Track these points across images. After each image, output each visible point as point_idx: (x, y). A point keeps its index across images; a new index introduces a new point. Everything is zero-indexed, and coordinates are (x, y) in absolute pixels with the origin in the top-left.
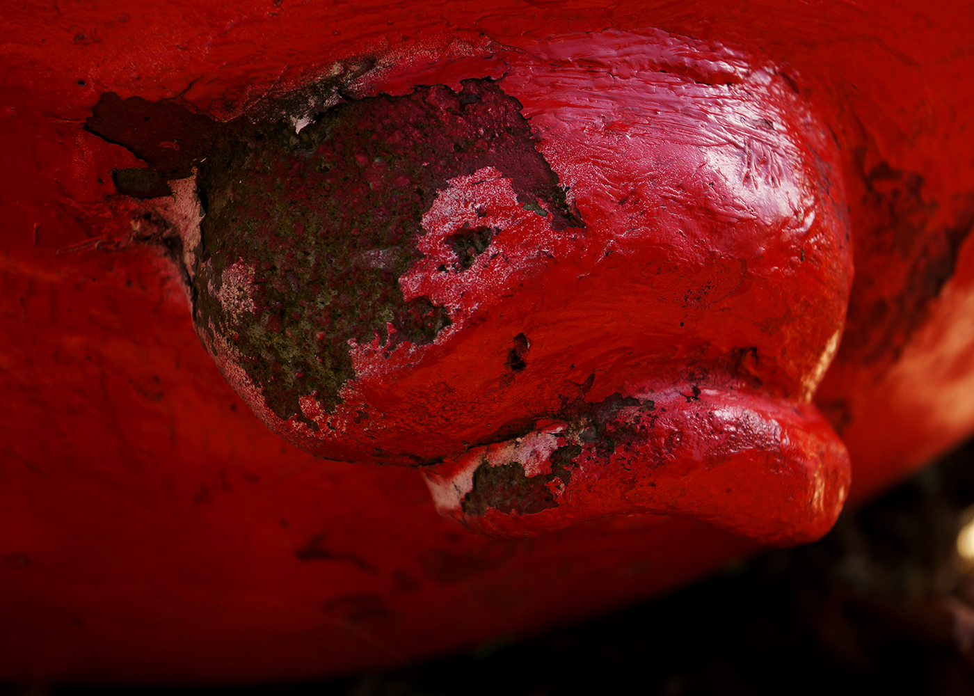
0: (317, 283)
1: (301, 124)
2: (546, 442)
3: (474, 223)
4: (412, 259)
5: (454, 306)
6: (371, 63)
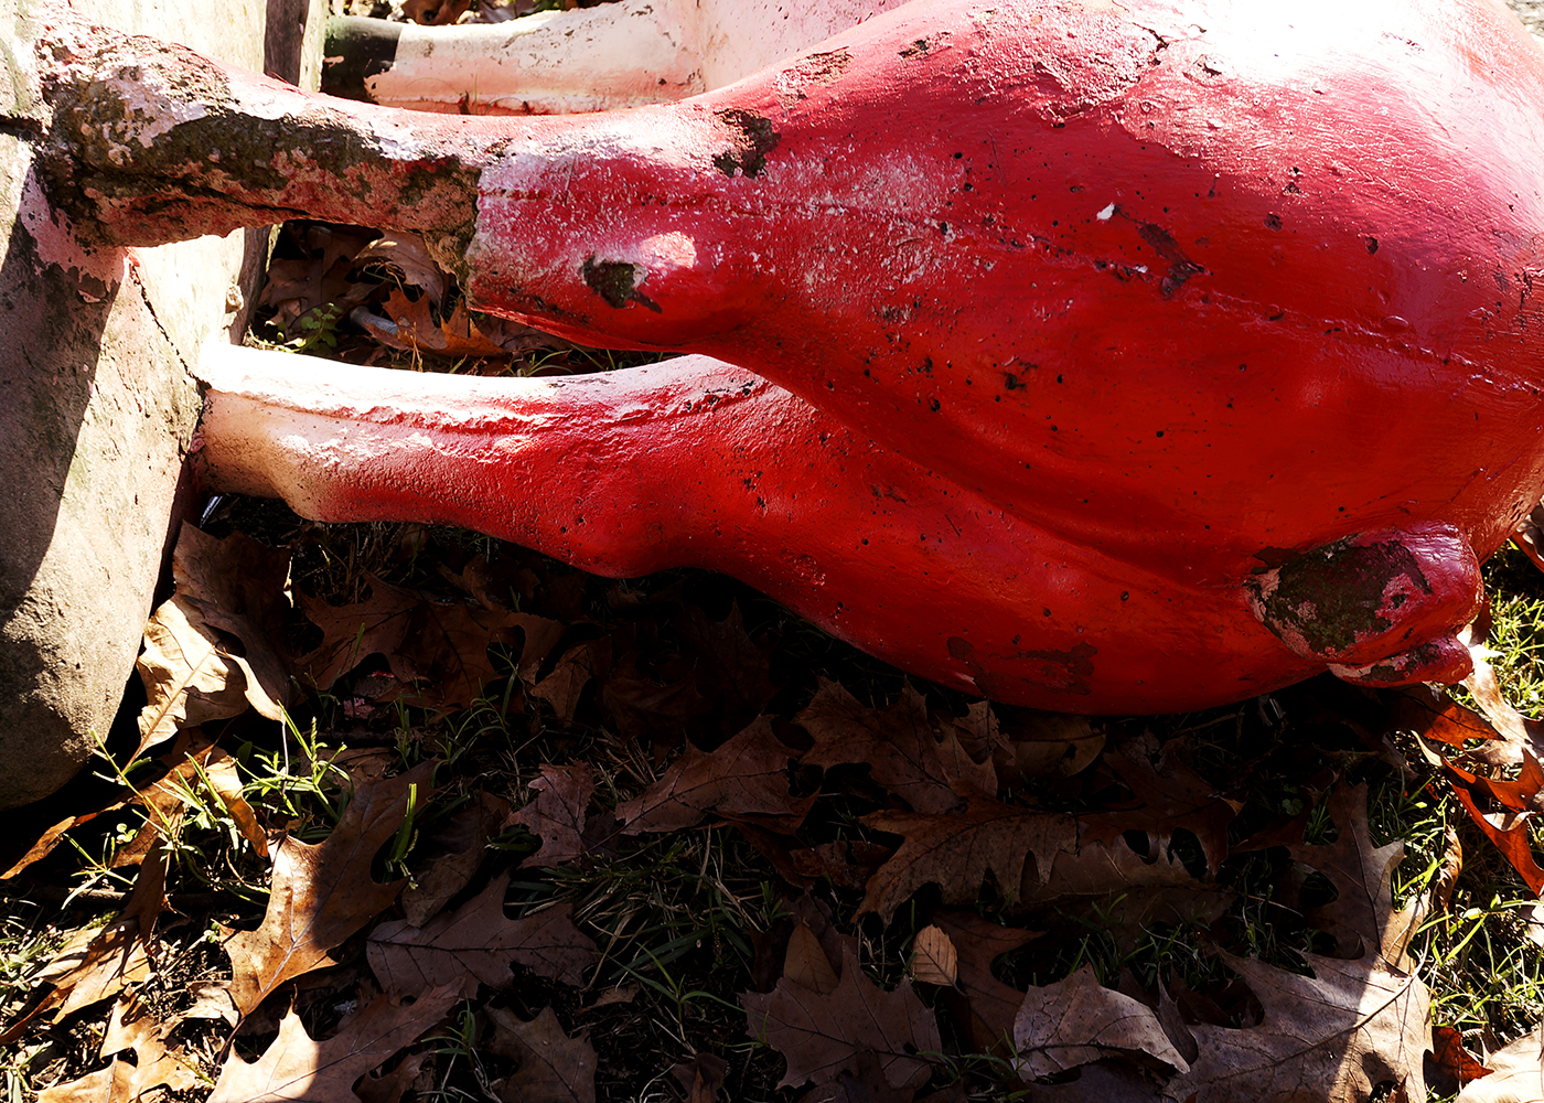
0: (1343, 611)
1: (1330, 556)
2: (1404, 660)
3: (1400, 593)
4: (1379, 605)
5: (1393, 620)
6: (1356, 535)
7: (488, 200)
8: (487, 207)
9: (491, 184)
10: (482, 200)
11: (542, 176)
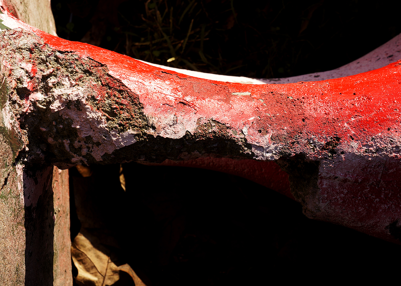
7: (325, 182)
8: (324, 186)
9: (327, 173)
10: (321, 182)
11: (363, 170)
